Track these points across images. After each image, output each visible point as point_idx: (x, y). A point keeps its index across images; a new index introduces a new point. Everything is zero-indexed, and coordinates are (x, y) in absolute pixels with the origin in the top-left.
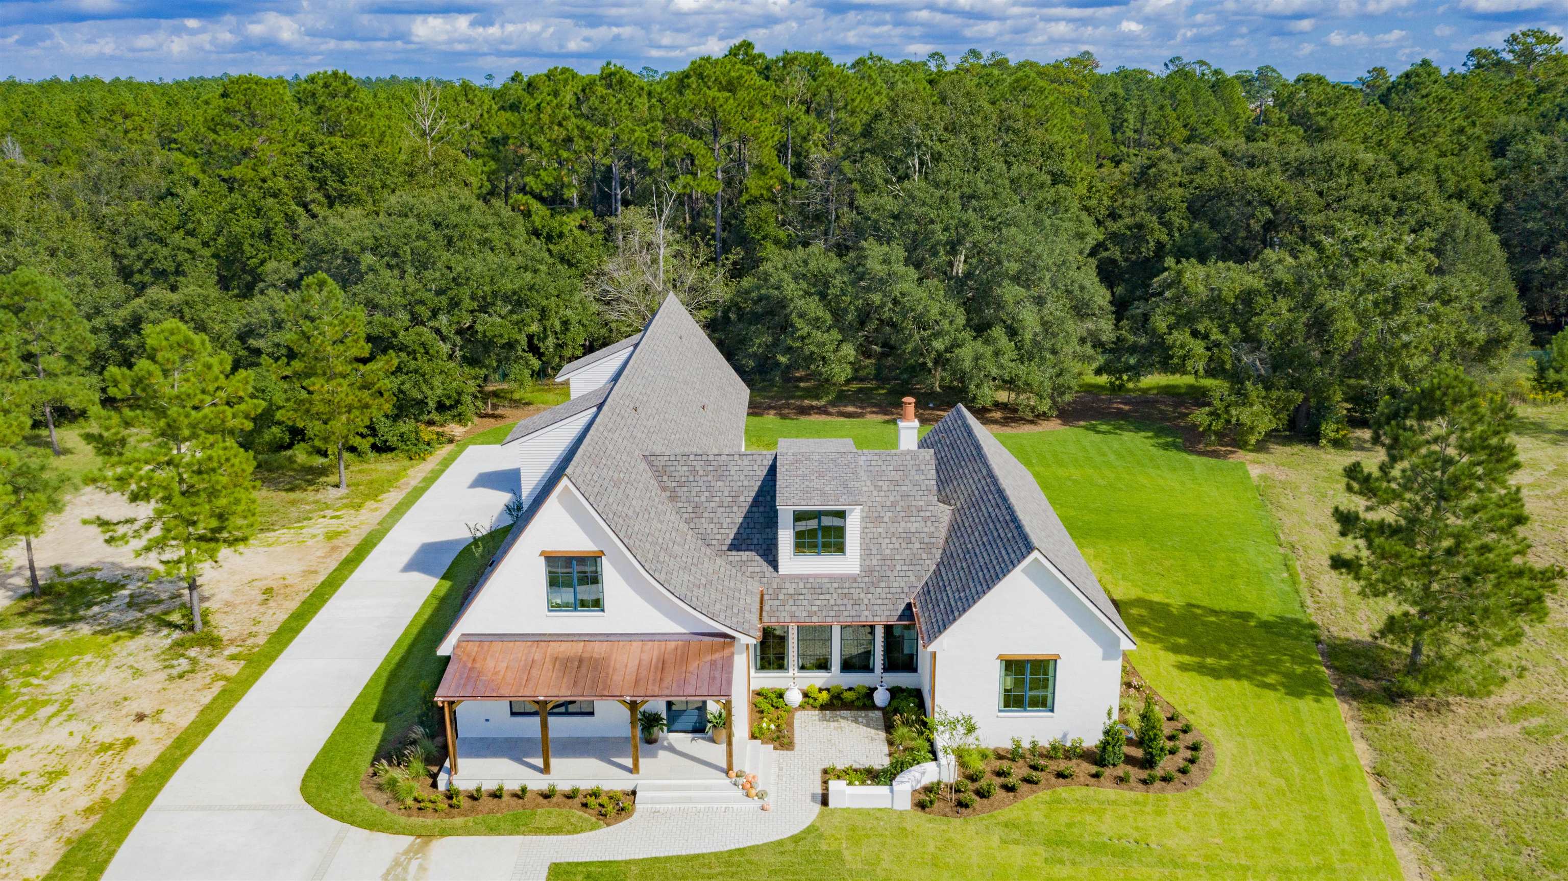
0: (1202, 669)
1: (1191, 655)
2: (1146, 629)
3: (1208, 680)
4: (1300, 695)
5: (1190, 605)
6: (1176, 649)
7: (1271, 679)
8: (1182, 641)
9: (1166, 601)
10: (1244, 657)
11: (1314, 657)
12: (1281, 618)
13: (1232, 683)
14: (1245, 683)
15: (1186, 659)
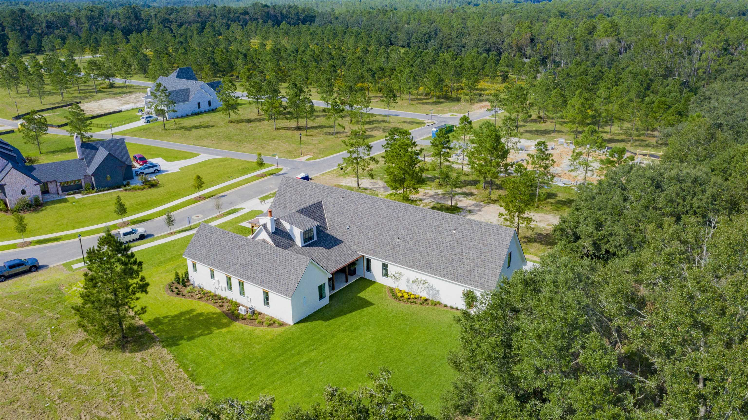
0: (188, 312)
1: (194, 315)
2: (215, 316)
3: (183, 310)
4: (156, 319)
5: (211, 333)
6: (201, 314)
7: (166, 320)
8: (201, 318)
9: (220, 330)
10: (179, 323)
11: (158, 334)
12: (178, 345)
13: (176, 313)
14: (173, 315)
15: (195, 313)
